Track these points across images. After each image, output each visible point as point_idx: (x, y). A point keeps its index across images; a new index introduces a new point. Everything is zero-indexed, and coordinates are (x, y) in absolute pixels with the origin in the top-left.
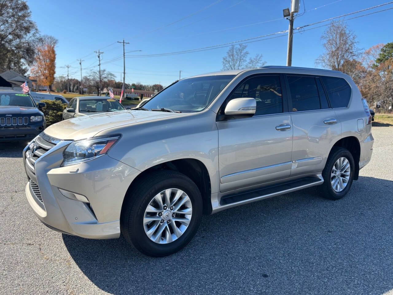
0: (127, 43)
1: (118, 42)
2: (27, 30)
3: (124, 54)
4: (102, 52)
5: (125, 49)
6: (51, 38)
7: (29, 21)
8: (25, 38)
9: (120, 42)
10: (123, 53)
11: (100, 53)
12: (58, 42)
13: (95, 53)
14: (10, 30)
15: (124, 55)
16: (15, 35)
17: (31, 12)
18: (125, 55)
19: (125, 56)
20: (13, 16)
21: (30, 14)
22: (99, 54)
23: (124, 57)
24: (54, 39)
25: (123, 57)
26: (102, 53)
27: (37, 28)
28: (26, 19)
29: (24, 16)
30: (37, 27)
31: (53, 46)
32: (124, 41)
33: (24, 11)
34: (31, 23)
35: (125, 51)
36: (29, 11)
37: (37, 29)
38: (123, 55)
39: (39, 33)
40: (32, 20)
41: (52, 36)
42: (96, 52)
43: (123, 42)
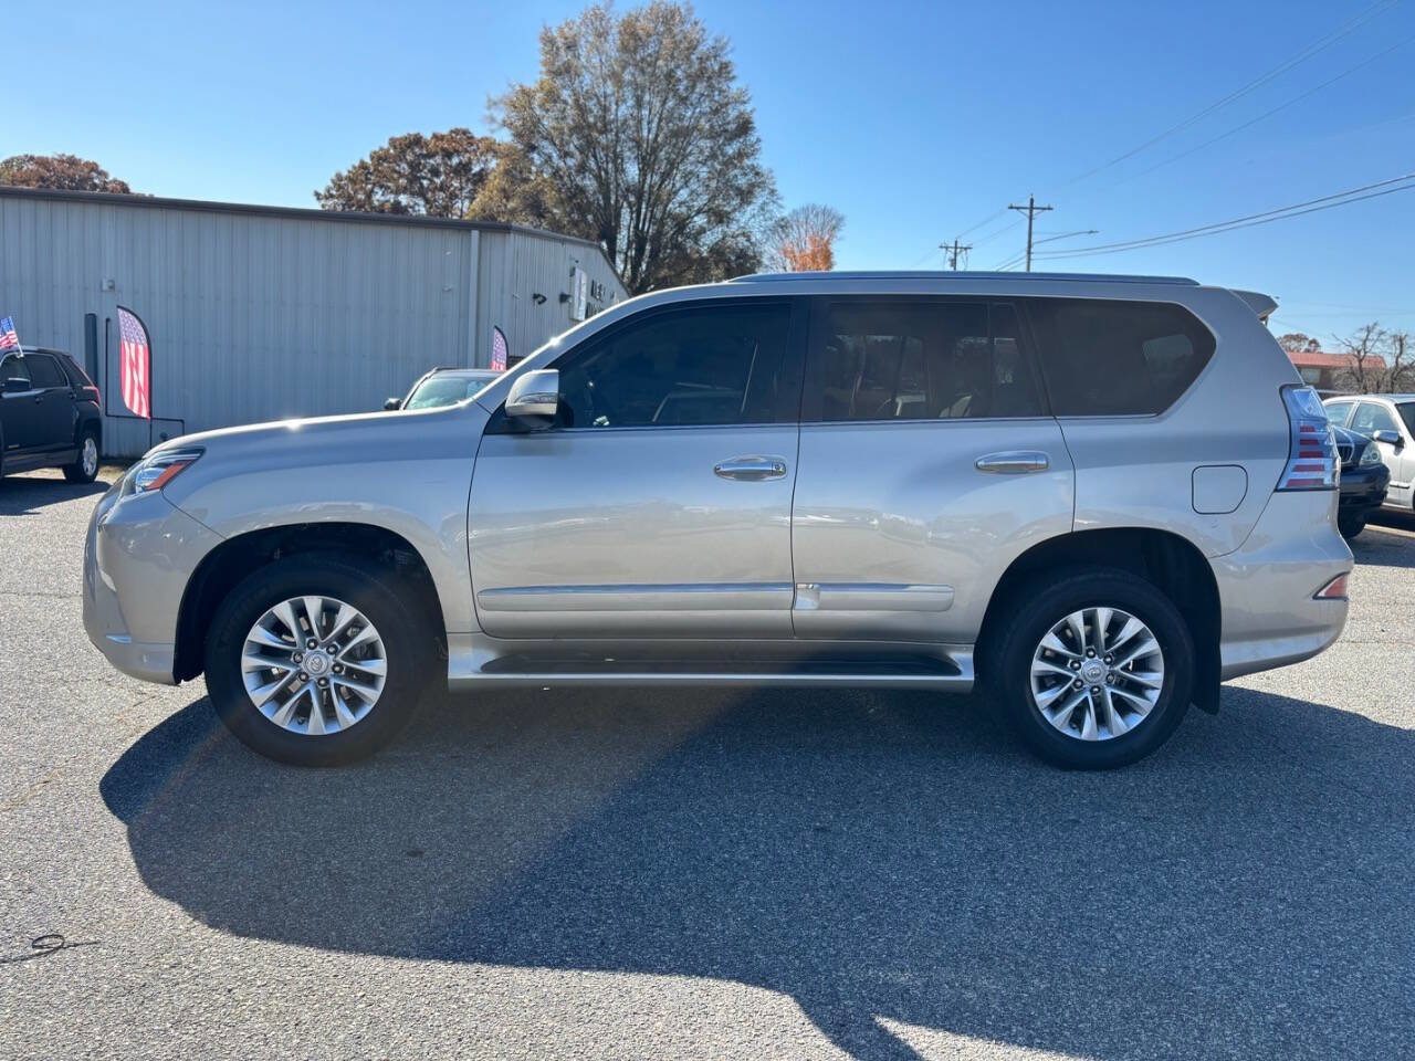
0: (1044, 209)
1: (1011, 208)
2: (745, 196)
3: (1030, 246)
4: (965, 246)
5: (1033, 230)
6: (824, 212)
7: (753, 168)
8: (738, 221)
9: (1018, 208)
10: (1026, 245)
11: (958, 250)
12: (845, 225)
13: (944, 250)
14: (702, 201)
15: (1029, 253)
16: (715, 214)
17: (759, 140)
18: (1032, 250)
19: (1032, 256)
20: (713, 156)
21: (756, 147)
22: (956, 254)
23: (1029, 259)
24: (834, 217)
25: (1025, 260)
26: (966, 249)
27: (775, 187)
28: (747, 162)
29: (741, 155)
30: (774, 184)
31: (826, 238)
32: (1032, 201)
33: (741, 140)
34: (757, 174)
35: (1033, 236)
36: (753, 139)
37: (773, 192)
38: (1025, 253)
39: (779, 202)
40: (760, 163)
41: (829, 207)
42: (947, 248)
43: (1028, 205)
